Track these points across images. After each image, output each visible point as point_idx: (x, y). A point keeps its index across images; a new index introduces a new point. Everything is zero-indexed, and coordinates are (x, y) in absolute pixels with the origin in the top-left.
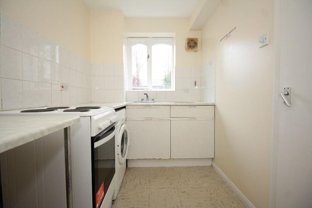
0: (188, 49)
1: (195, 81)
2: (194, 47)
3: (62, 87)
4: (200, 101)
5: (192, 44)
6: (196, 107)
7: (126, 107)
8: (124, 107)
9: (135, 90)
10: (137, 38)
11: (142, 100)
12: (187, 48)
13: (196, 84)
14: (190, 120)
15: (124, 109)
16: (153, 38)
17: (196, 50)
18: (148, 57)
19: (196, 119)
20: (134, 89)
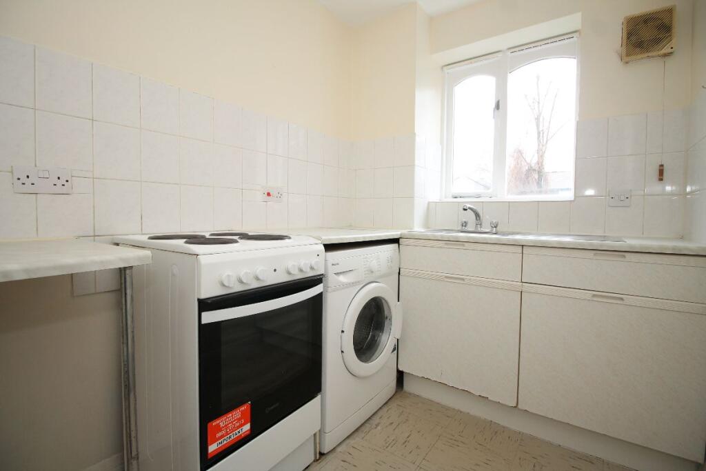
0: (628, 55)
1: (662, 165)
2: (656, 42)
3: (269, 194)
4: (682, 238)
5: (647, 33)
6: (624, 256)
7: (401, 240)
8: (395, 241)
9: (459, 200)
10: (466, 62)
11: (465, 224)
12: (624, 54)
13: (665, 174)
14: (595, 299)
15: (395, 246)
16: (512, 50)
17: (666, 50)
18: (498, 107)
19: (622, 299)
20: (456, 197)
